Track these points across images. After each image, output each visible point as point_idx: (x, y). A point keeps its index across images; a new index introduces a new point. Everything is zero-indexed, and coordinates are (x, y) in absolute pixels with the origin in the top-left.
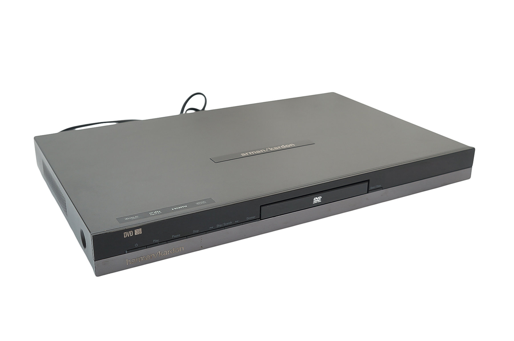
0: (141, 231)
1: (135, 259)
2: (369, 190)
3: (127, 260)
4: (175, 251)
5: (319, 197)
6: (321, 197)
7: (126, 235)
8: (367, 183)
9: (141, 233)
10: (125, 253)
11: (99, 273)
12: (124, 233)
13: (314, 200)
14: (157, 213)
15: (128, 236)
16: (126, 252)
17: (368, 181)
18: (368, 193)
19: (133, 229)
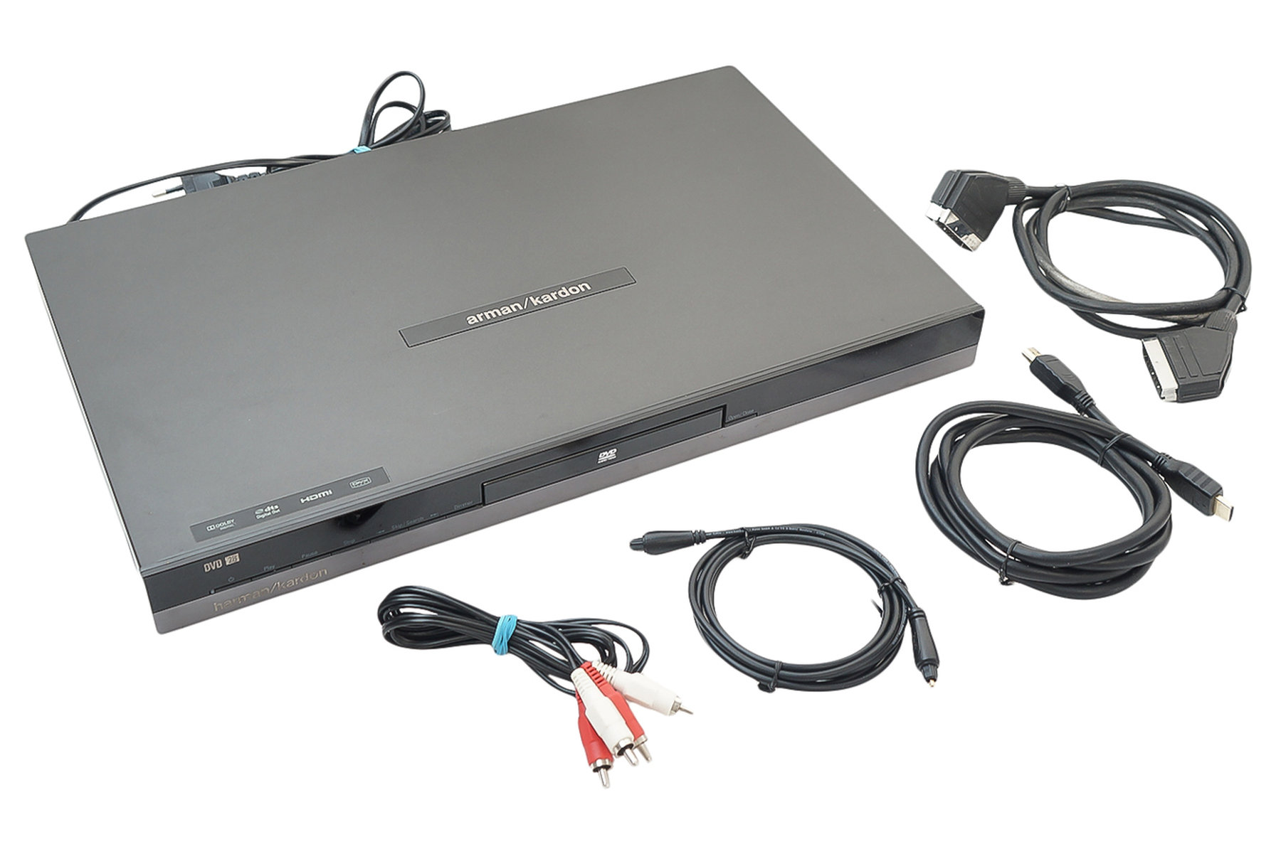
0: (238, 557)
1: (231, 600)
2: (727, 421)
3: (215, 604)
4: (311, 577)
5: (611, 452)
6: (615, 450)
7: (208, 567)
8: (721, 412)
9: (238, 560)
10: (210, 594)
11: (163, 628)
12: (205, 566)
13: (600, 456)
14: (272, 510)
15: (214, 568)
16: (213, 592)
17: (725, 407)
18: (723, 426)
19: (222, 556)
